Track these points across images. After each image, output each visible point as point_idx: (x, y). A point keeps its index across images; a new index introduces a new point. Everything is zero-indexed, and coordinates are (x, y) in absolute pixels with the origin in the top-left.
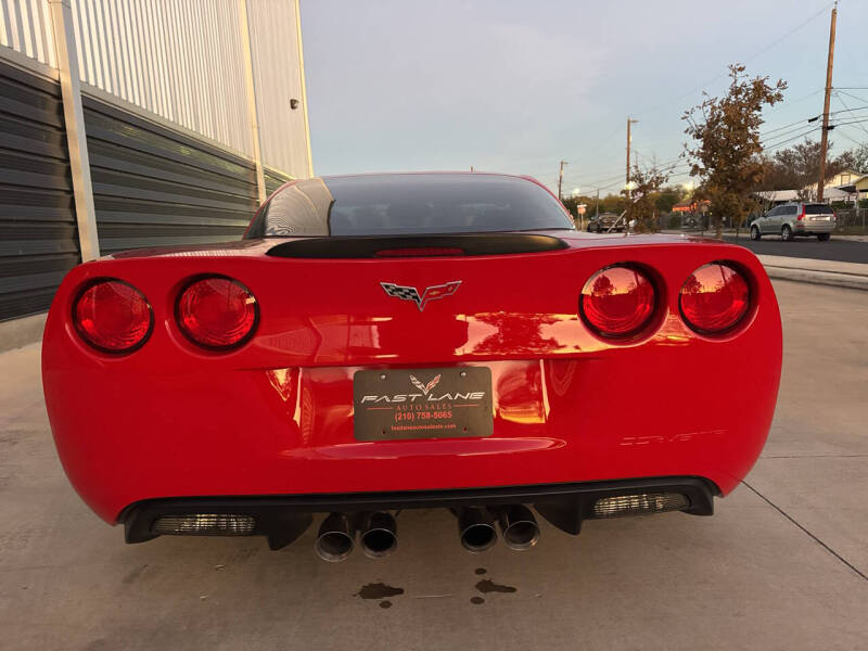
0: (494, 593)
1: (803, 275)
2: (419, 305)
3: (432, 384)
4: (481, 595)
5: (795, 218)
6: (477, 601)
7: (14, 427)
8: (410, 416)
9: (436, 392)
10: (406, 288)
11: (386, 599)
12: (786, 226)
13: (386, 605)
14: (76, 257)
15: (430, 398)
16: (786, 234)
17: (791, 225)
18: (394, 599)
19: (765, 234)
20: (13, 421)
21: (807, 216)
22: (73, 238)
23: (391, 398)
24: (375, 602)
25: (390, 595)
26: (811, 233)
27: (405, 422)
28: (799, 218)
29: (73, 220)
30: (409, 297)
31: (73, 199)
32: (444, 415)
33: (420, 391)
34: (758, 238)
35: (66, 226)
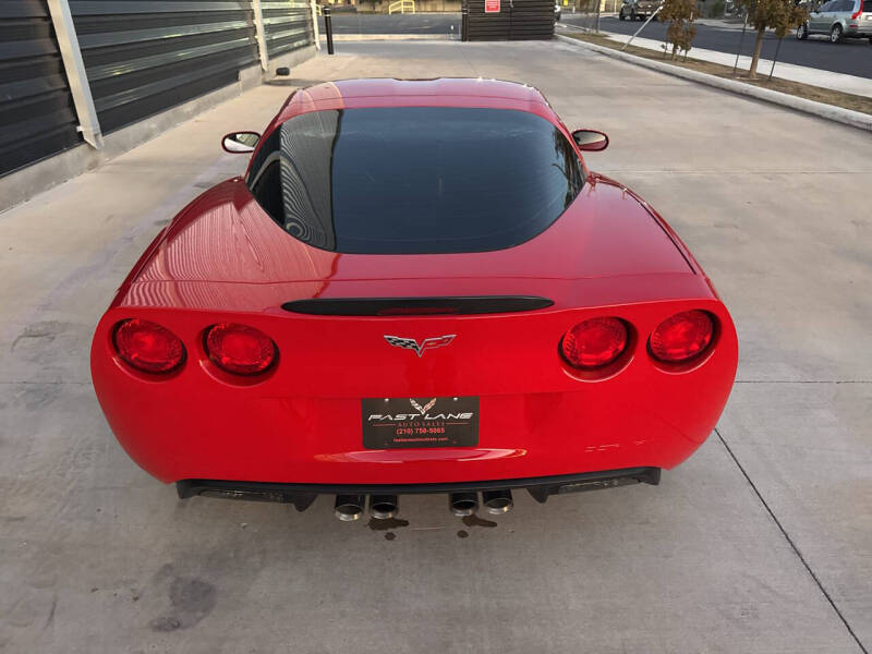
0: (477, 527)
1: (834, 113)
2: (418, 352)
3: (428, 406)
4: (466, 528)
5: (850, 15)
6: (463, 534)
7: (48, 317)
8: (410, 431)
9: (432, 412)
10: (407, 340)
11: (390, 530)
12: (839, 25)
13: (390, 537)
14: (66, 94)
15: (426, 418)
16: (835, 36)
17: (844, 24)
18: (397, 531)
19: (813, 33)
20: (46, 307)
21: (864, 14)
22: (60, 72)
23: (394, 417)
24: (381, 534)
25: (394, 527)
26: (863, 35)
27: (405, 436)
28: (854, 17)
29: (56, 51)
30: (409, 347)
31: (52, 26)
32: (438, 431)
33: (418, 412)
34: (805, 38)
35: (49, 59)
